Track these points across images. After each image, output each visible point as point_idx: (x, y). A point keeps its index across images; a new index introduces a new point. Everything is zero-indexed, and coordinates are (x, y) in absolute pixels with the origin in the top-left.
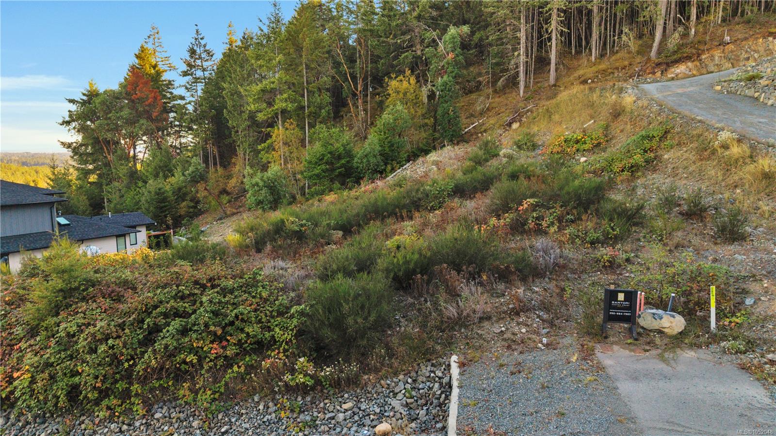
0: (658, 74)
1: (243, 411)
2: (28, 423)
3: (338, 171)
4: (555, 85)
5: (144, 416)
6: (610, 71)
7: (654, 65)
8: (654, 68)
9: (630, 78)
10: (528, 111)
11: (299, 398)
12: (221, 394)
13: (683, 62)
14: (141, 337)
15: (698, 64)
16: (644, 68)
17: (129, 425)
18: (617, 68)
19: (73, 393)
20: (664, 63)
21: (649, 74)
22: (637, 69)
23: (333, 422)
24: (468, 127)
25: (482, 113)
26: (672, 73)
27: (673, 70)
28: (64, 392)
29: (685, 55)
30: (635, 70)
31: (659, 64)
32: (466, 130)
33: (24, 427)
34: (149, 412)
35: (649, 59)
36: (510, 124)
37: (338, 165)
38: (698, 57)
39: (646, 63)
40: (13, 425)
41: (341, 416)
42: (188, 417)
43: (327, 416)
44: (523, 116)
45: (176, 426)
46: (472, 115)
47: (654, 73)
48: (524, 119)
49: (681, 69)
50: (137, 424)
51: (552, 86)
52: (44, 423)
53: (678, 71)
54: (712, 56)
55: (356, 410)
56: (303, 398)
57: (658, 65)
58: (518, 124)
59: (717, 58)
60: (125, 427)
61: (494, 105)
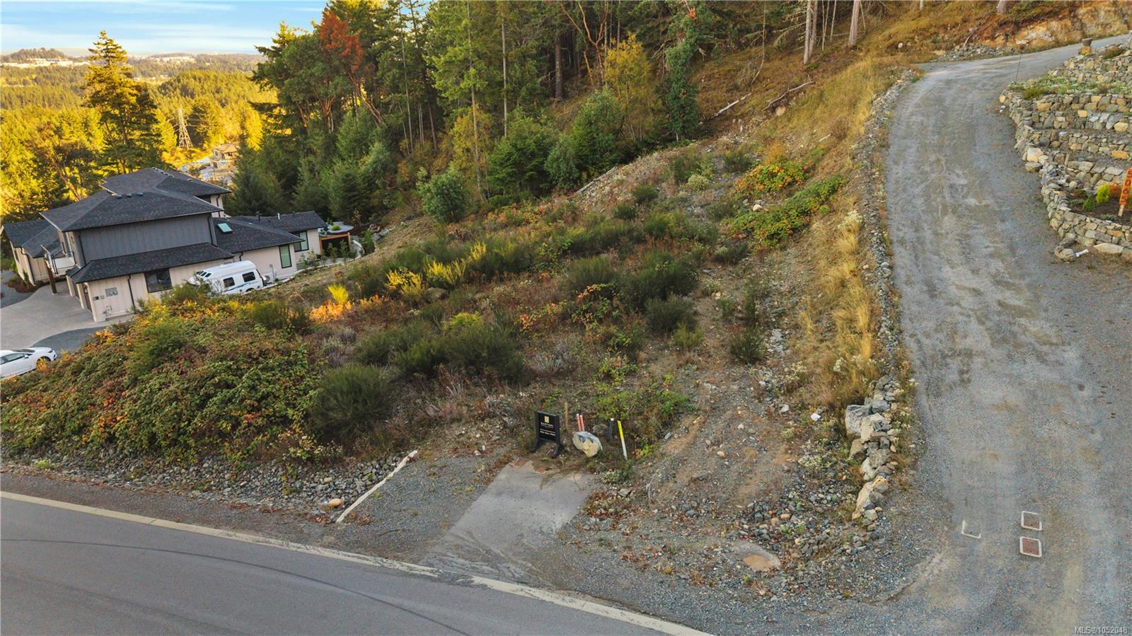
0: (1000, 40)
1: (261, 472)
2: (126, 456)
3: (528, 174)
4: (854, 48)
5: (195, 465)
6: (932, 30)
7: (996, 25)
8: (995, 30)
9: (957, 44)
10: (800, 90)
11: (300, 468)
12: (250, 455)
13: (1043, 20)
14: (198, 402)
15: (1069, 23)
16: (983, 28)
17: (187, 469)
18: (945, 27)
19: (152, 438)
20: (1012, 22)
21: (986, 38)
22: (971, 30)
23: (313, 490)
24: (725, 107)
25: (750, 84)
26: (1024, 38)
27: (1026, 33)
28: (146, 438)
29: (1047, 10)
30: (968, 31)
31: (1005, 23)
32: (721, 111)
33: (123, 459)
34: (201, 462)
35: (994, 14)
36: (773, 109)
37: (529, 167)
38: (1070, 12)
39: (988, 20)
40: (118, 456)
41: (320, 487)
42: (225, 469)
43: (312, 485)
44: (792, 97)
45: (214, 475)
46: (736, 88)
47: (993, 38)
48: (792, 103)
49: (1038, 33)
50: (191, 470)
51: (851, 49)
52: (135, 458)
53: (1033, 35)
54: (1096, 10)
55: (331, 484)
56: (303, 468)
57: (1003, 24)
58: (784, 109)
59: (1102, 13)
60: (183, 471)
61: (767, 74)
